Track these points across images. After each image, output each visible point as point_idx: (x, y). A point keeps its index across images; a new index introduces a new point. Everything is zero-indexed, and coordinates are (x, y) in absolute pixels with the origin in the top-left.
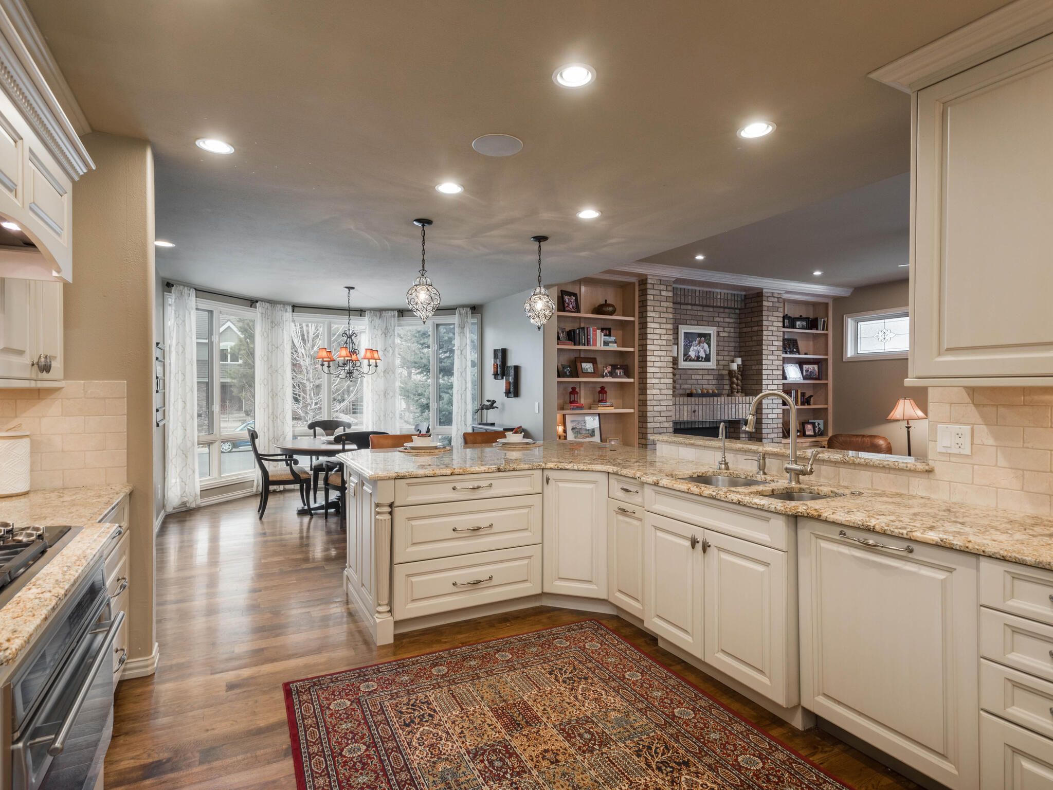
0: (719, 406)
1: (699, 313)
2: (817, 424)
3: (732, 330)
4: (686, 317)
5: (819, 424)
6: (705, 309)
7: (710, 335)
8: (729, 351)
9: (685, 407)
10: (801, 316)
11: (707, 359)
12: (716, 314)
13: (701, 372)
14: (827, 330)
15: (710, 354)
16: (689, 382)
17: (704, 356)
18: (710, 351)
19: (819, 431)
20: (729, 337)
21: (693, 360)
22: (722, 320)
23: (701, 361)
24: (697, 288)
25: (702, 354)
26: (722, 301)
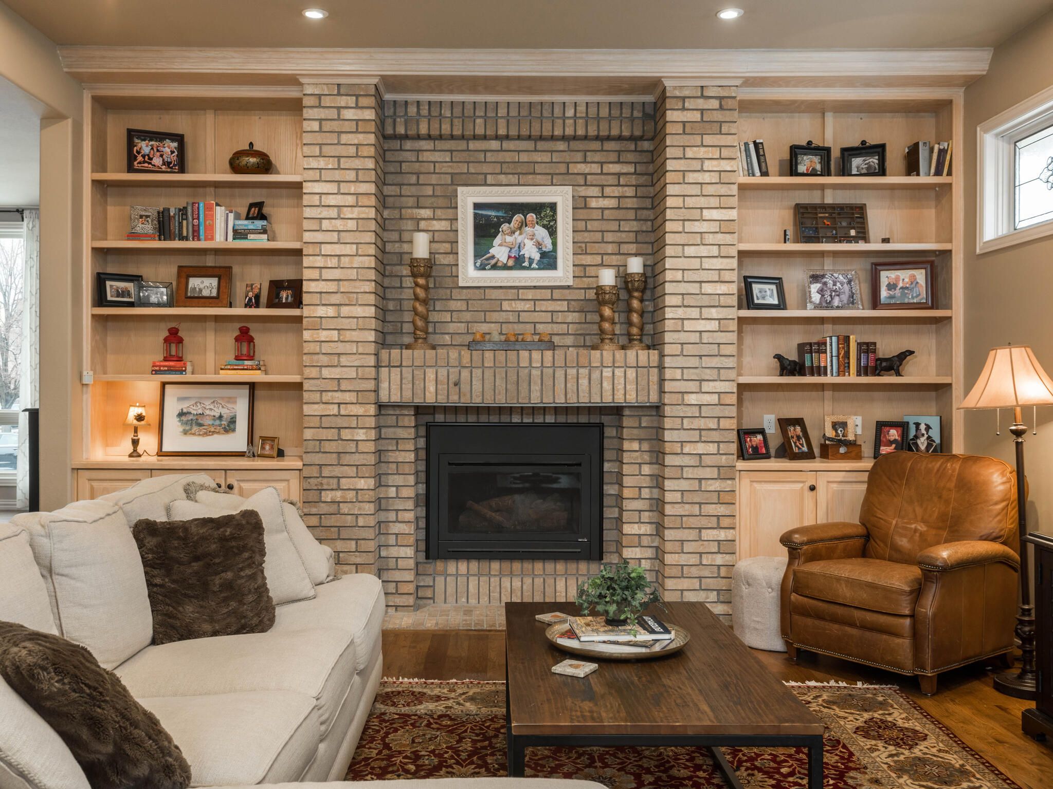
0: (536, 373)
1: (524, 157)
2: (923, 427)
3: (630, 192)
4: (485, 168)
5: (928, 428)
6: (541, 145)
7: (553, 206)
8: (620, 243)
9: (431, 374)
10: (863, 142)
11: (548, 260)
12: (579, 157)
13: (530, 294)
14: (950, 173)
15: (555, 249)
16: (495, 316)
17: (537, 256)
18: (554, 244)
19: (929, 446)
20: (619, 208)
21: (505, 267)
22: (596, 168)
23: (529, 268)
24: (502, 98)
25: (531, 251)
26: (581, 122)
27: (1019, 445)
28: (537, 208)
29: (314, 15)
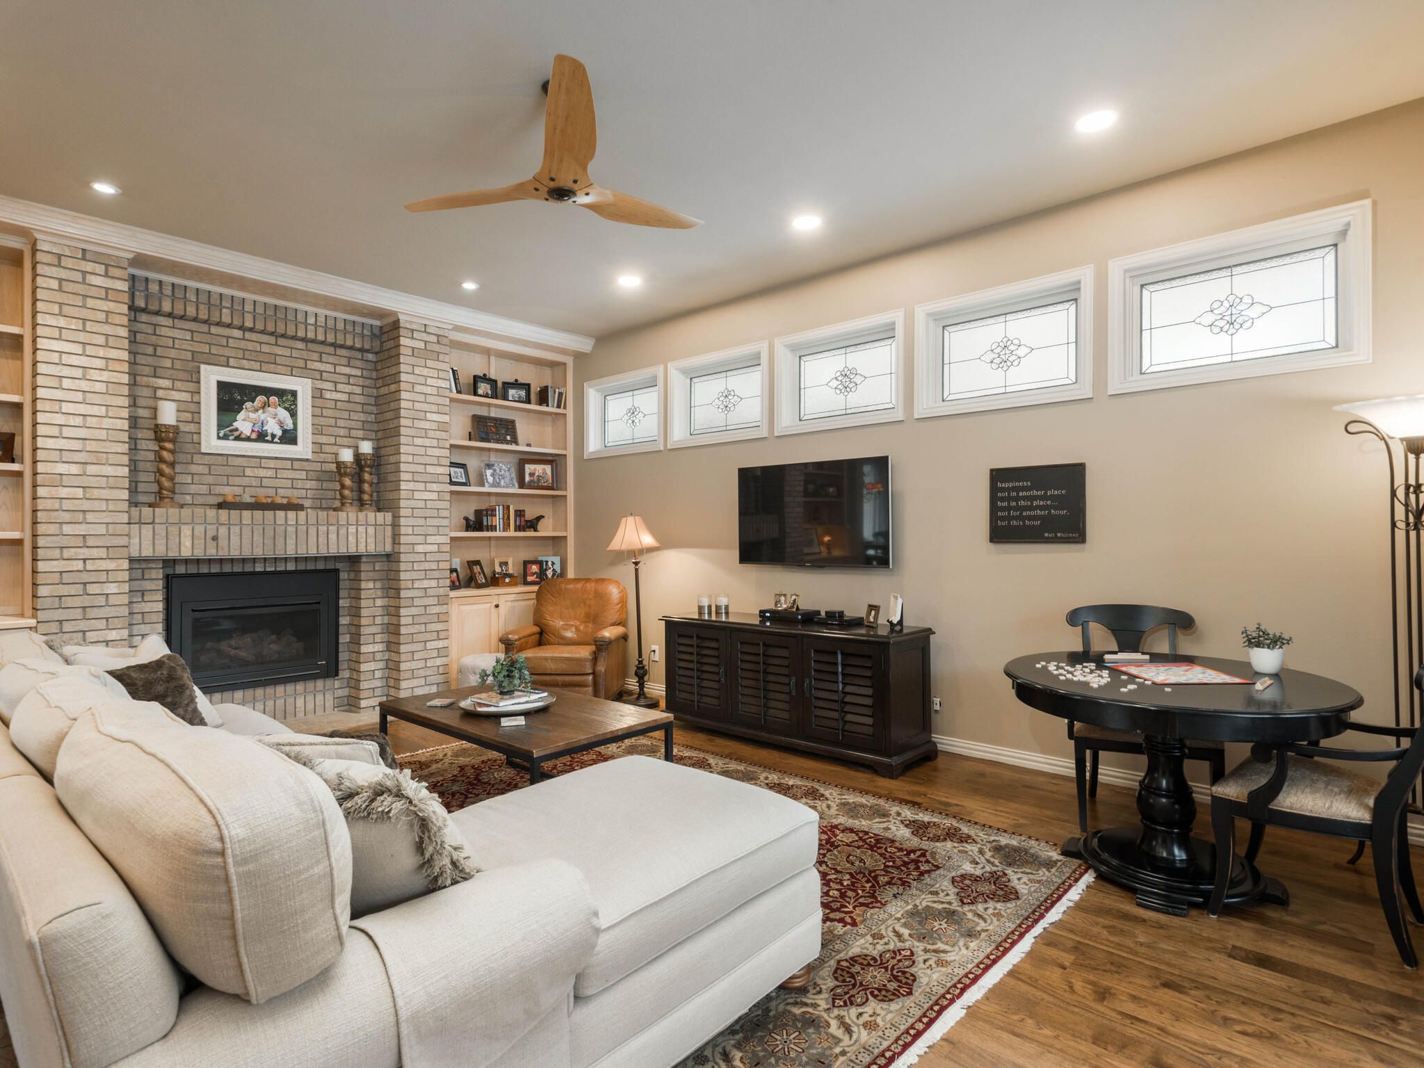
0: (291, 530)
1: (265, 349)
2: (550, 563)
3: (358, 390)
4: (227, 352)
5: (553, 564)
6: (281, 341)
7: (294, 394)
8: (350, 429)
9: (186, 531)
10: (516, 380)
11: (289, 437)
12: (316, 356)
13: (272, 464)
14: (565, 408)
15: (295, 429)
16: (238, 481)
17: (279, 433)
18: (295, 424)
19: (554, 575)
20: (349, 401)
21: (248, 439)
22: (330, 368)
23: (272, 442)
24: (249, 296)
25: (273, 428)
26: (320, 330)
27: (637, 570)
28: (280, 393)
29: (104, 189)
